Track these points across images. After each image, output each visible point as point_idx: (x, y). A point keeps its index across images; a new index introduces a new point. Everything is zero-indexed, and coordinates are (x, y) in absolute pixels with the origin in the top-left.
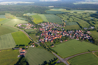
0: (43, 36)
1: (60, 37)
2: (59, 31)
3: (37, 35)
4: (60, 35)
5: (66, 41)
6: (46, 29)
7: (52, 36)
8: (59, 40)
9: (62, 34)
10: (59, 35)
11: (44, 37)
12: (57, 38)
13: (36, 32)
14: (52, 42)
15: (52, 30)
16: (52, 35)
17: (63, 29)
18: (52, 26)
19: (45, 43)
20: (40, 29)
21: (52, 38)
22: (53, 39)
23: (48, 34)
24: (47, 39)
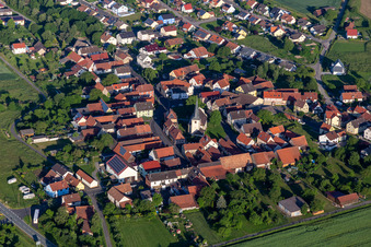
0: (95, 135)
1: (288, 157)
2: (282, 84)
3: (28, 118)
4: (287, 136)
5: (348, 201)
6: (146, 59)
7: (195, 138)
8: (265, 186)
9: (314, 127)
10: (276, 131)
11: (107, 154)
12: (249, 170)
13: (28, 92)
14: (186, 206)
15: (211, 75)
16: (196, 126)
17: (339, 70)
18: (217, 27)
19: (100, 221)
20: (78, 55)
21: (198, 159)
22: (206, 171)
23: (160, 118)
24: (130, 173)
